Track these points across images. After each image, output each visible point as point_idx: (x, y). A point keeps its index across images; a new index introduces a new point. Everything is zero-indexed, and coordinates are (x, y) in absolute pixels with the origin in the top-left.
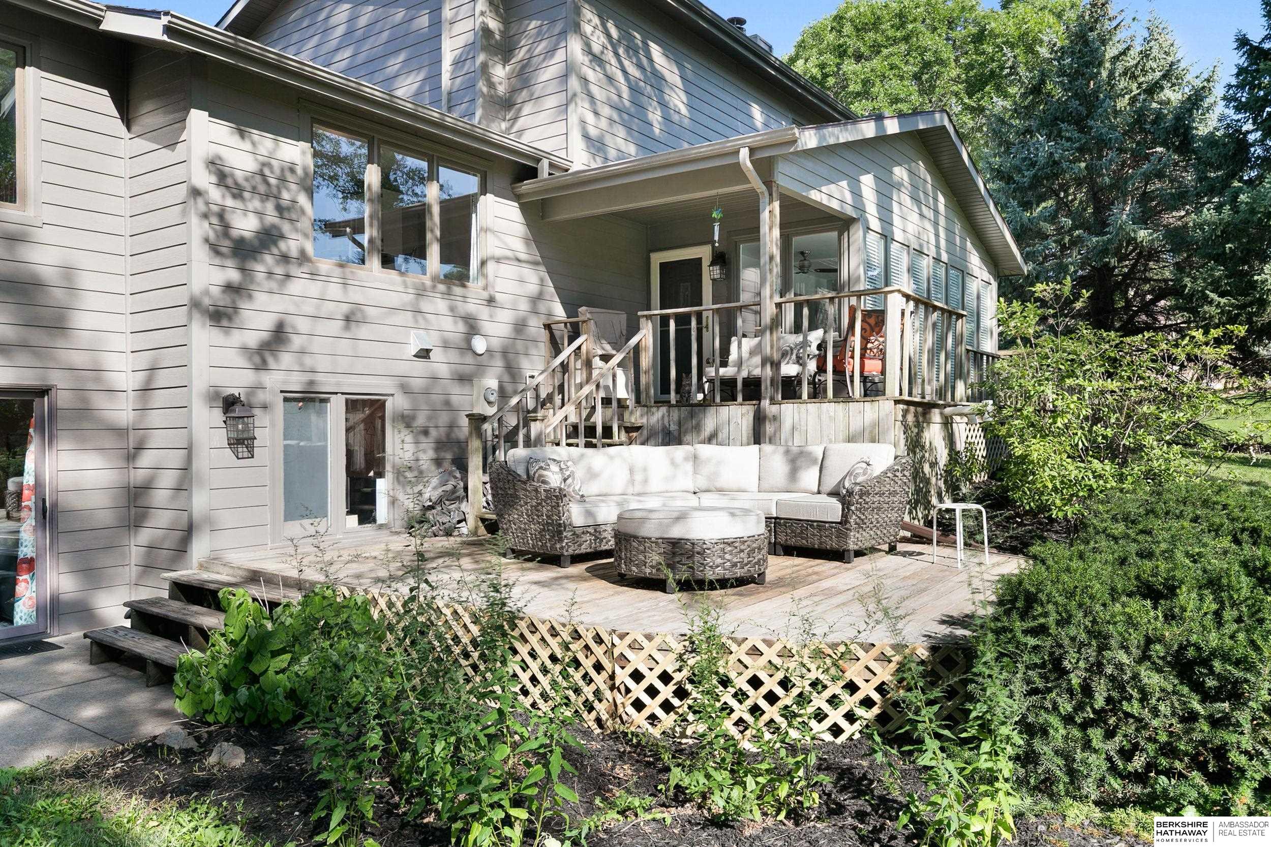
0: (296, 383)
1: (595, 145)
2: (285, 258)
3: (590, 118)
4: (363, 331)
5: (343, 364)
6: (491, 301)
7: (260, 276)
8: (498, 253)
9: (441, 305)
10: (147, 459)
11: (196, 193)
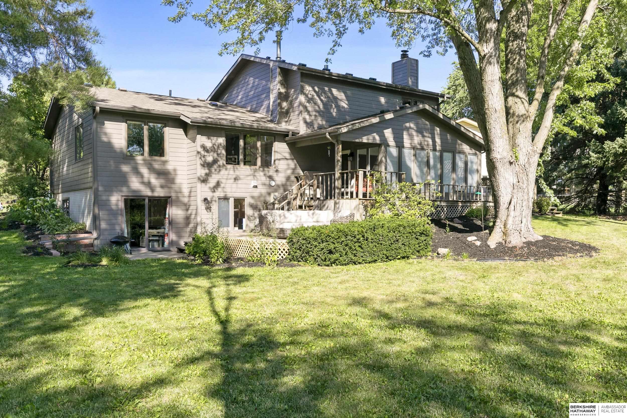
0: (222, 195)
1: (309, 125)
2: (219, 166)
3: (307, 117)
4: (240, 182)
5: (234, 190)
6: (277, 171)
7: (213, 170)
8: (279, 158)
9: (262, 174)
10: (189, 212)
11: (198, 152)
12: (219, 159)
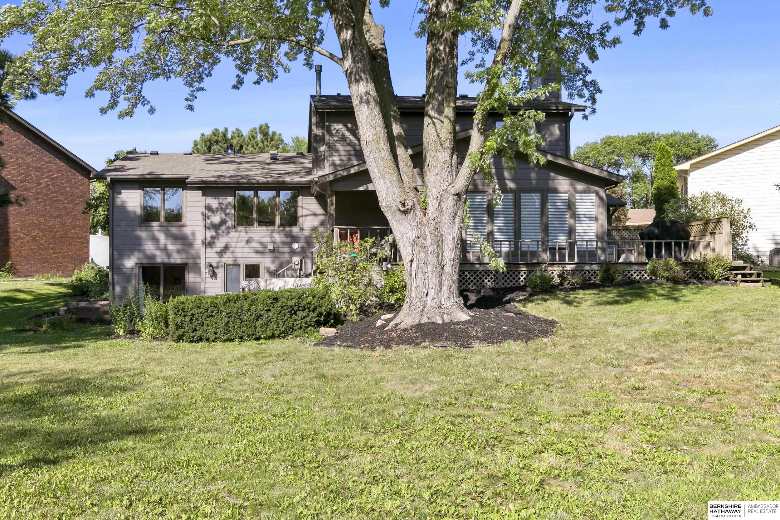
0: (231, 261)
2: (228, 228)
4: (252, 245)
5: (245, 255)
6: (302, 230)
7: (221, 233)
8: (305, 214)
9: (281, 235)
12: (228, 219)
